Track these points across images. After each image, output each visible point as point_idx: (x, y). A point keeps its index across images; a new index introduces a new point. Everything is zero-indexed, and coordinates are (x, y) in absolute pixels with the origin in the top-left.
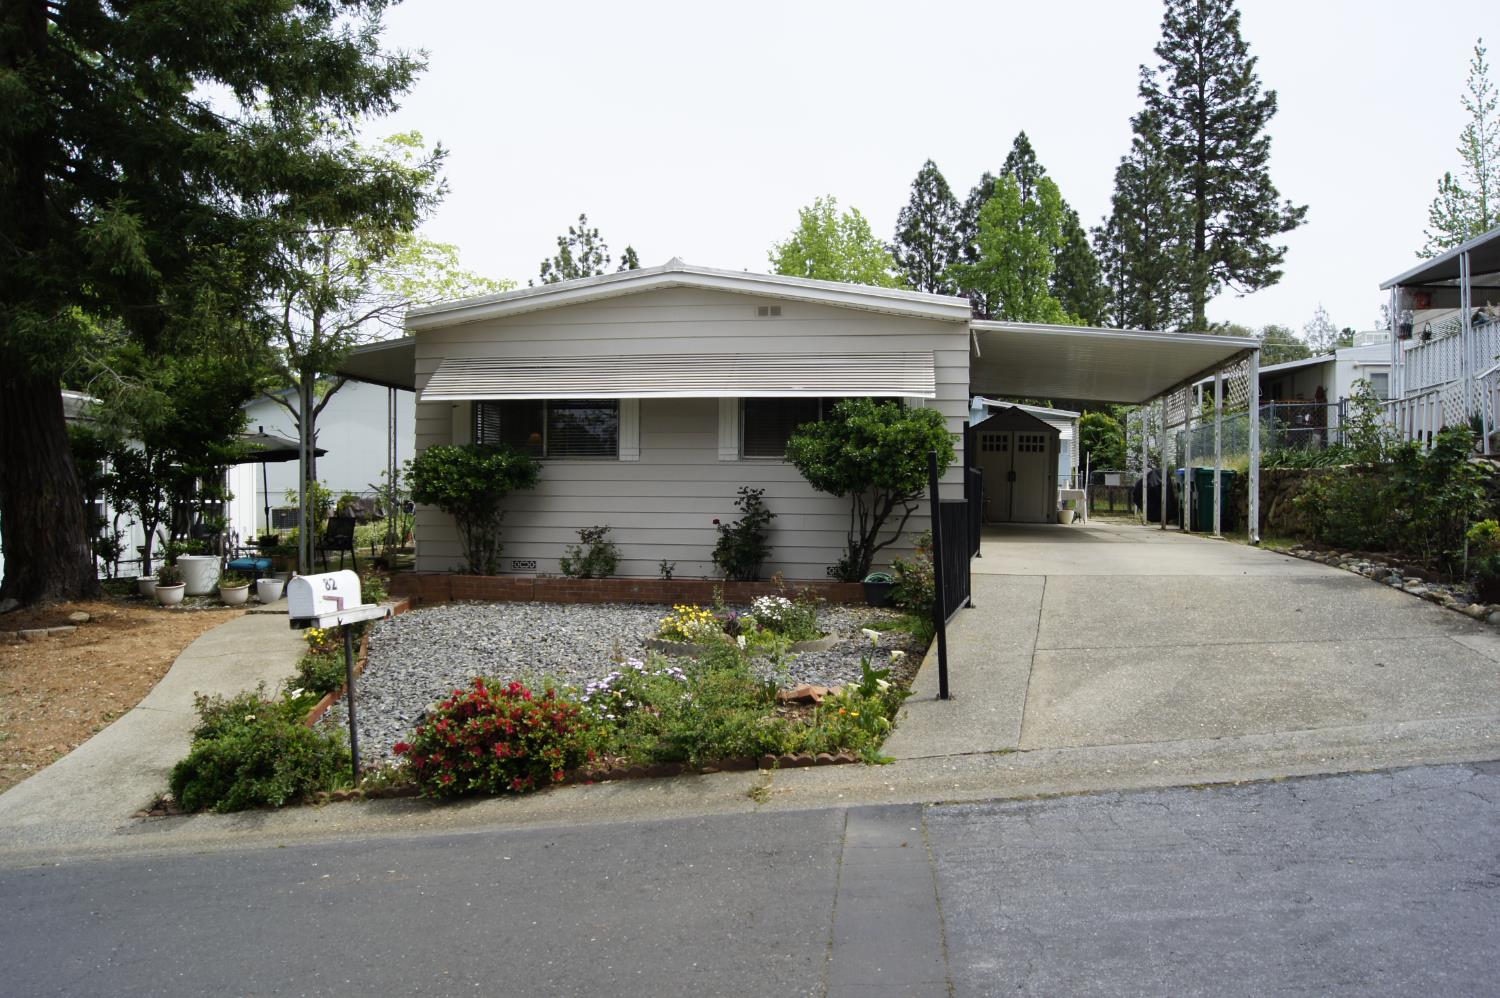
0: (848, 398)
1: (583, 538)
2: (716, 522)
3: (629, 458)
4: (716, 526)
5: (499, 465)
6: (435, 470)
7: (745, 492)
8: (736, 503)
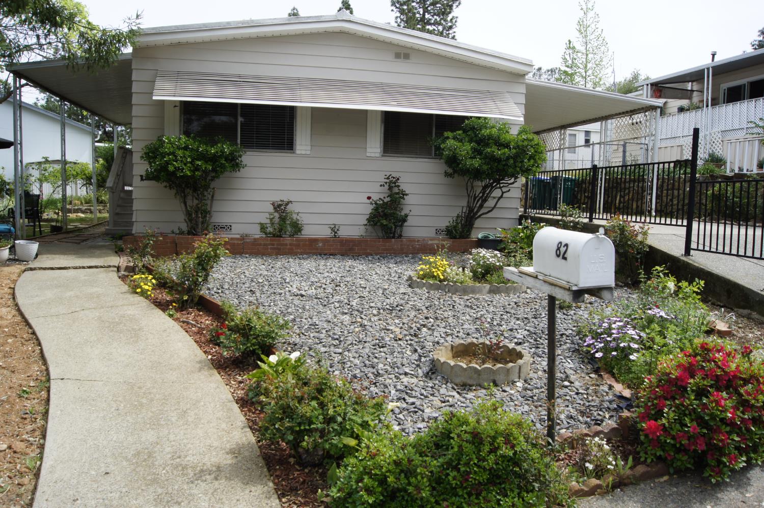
0: (474, 117)
1: (275, 208)
2: (369, 198)
3: (303, 152)
4: (368, 201)
5: (223, 152)
6: (173, 154)
7: (388, 178)
8: (381, 186)
